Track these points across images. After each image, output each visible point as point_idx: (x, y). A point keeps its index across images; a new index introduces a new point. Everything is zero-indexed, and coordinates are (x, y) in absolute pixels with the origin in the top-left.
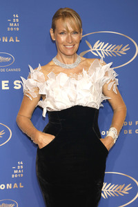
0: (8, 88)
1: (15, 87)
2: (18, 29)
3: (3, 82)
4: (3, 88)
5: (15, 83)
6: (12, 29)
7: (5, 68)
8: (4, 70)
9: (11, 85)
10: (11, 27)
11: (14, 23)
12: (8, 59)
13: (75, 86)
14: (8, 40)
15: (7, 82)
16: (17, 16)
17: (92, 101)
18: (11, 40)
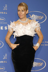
0: (3, 29)
1: (5, 29)
2: (7, 9)
3: (1, 27)
4: (1, 29)
5: (5, 27)
6: (5, 9)
7: (2, 22)
8: (1, 23)
9: (4, 28)
10: (4, 9)
11: (5, 7)
12: (3, 19)
13: (25, 28)
14: (3, 13)
15: (3, 27)
16: (7, 5)
17: (31, 33)
18: (4, 13)
